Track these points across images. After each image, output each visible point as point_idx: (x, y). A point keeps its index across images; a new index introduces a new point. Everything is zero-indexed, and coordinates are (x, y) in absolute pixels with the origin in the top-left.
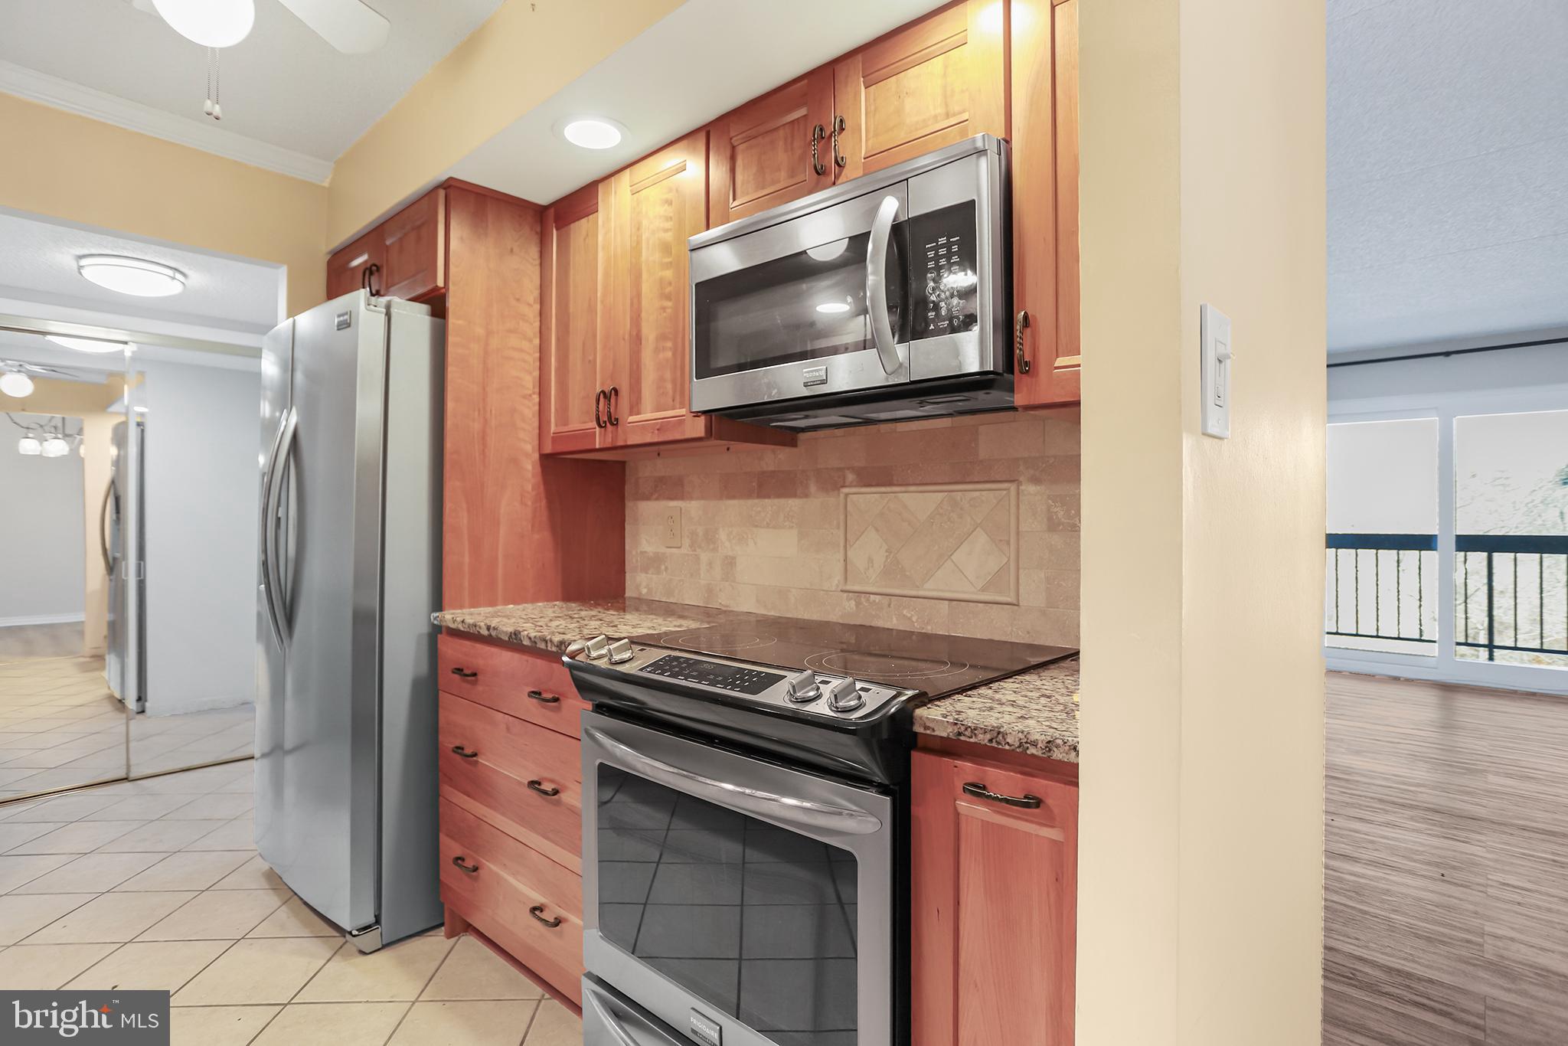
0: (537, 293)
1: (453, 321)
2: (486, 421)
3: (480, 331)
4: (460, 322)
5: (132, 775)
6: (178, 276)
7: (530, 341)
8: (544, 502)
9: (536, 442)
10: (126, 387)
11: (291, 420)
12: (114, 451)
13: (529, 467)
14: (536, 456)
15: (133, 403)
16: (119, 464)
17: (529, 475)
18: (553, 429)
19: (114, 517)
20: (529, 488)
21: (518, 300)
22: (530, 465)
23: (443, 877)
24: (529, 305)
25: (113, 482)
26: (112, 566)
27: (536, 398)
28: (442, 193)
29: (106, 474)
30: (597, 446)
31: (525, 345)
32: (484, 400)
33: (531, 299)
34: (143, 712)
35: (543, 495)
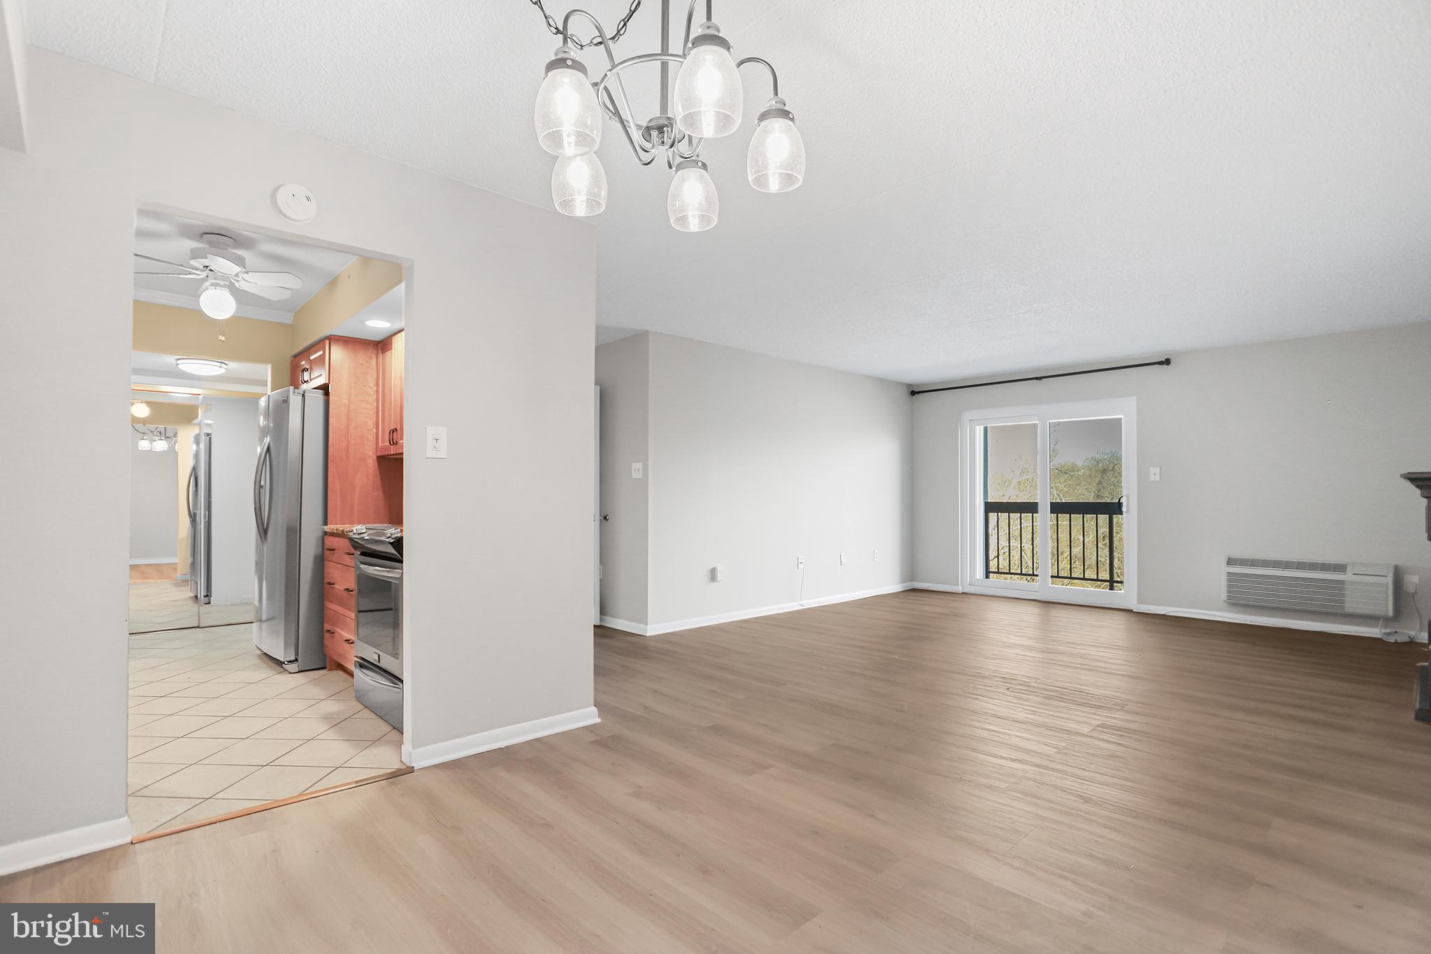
0: (375, 382)
1: (332, 397)
2: (348, 442)
3: (345, 401)
4: (335, 398)
5: (202, 625)
6: (223, 365)
7: (371, 404)
8: (379, 478)
9: (375, 450)
10: (200, 410)
11: (267, 440)
12: (194, 447)
13: (371, 462)
14: (375, 457)
15: (205, 419)
16: (197, 456)
17: (371, 466)
18: (380, 444)
19: (195, 489)
20: (371, 471)
21: (365, 386)
22: (372, 462)
23: (325, 642)
24: (371, 388)
25: (194, 468)
26: (193, 518)
27: (374, 430)
28: (327, 342)
29: (191, 463)
30: (392, 453)
31: (369, 406)
32: (348, 432)
33: (372, 386)
34: (209, 603)
35: (378, 475)
